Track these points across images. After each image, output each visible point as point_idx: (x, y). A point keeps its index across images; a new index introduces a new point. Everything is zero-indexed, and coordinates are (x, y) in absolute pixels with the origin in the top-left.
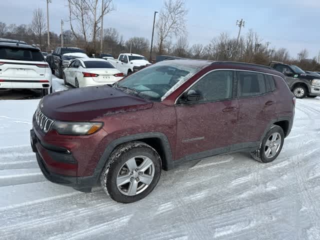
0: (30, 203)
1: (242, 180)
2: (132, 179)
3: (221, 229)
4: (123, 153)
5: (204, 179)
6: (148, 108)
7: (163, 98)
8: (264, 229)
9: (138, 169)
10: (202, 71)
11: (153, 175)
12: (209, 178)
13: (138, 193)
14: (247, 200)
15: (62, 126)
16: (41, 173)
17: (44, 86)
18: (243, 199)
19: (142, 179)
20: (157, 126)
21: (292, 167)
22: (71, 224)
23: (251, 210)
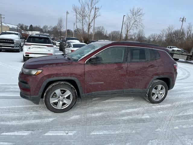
0: (14, 107)
2: (59, 100)
3: (98, 131)
5: (107, 107)
6: (69, 65)
7: (79, 60)
8: (123, 135)
9: (63, 96)
10: (104, 46)
11: (72, 100)
12: (110, 107)
13: (62, 108)
14: (125, 121)
15: (27, 71)
16: (19, 95)
18: (123, 120)
19: (65, 101)
20: (72, 74)
21: (171, 108)
22: (25, 118)
23: (123, 125)
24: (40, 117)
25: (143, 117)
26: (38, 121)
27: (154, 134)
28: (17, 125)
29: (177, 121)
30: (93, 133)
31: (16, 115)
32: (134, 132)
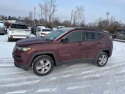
0: (10, 73)
1: (87, 72)
2: (42, 68)
3: (70, 87)
4: (39, 58)
6: (48, 44)
7: (55, 40)
8: (87, 89)
10: (70, 31)
11: (50, 67)
12: (74, 70)
13: (44, 73)
17: (27, 37)
18: (84, 78)
19: (46, 68)
20: (51, 50)
21: (111, 69)
22: (20, 81)
23: (85, 82)
24: (30, 80)
25: (96, 76)
26: (29, 82)
27: (105, 86)
28: (15, 86)
29: (117, 77)
30: (68, 89)
31: (13, 79)
32: (93, 86)
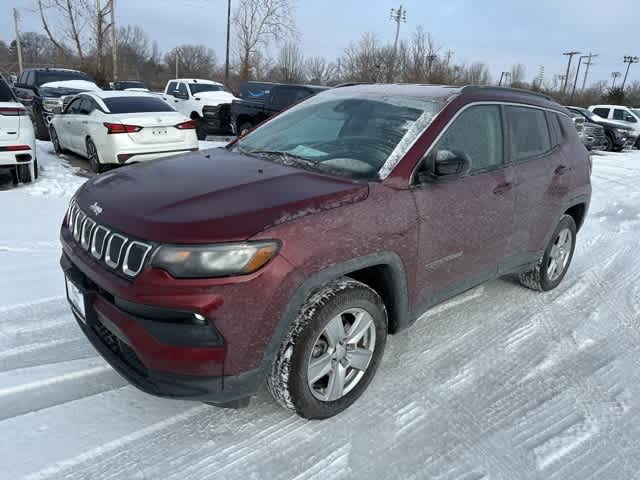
2: (334, 362)
3: (544, 448)
4: (318, 307)
6: (361, 199)
7: (384, 173)
8: (620, 434)
9: (344, 340)
11: (372, 348)
12: (461, 337)
13: (345, 392)
17: (19, 158)
18: (547, 373)
19: (352, 360)
